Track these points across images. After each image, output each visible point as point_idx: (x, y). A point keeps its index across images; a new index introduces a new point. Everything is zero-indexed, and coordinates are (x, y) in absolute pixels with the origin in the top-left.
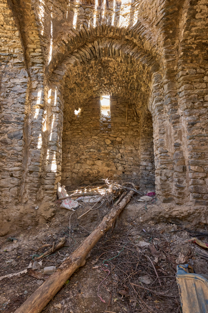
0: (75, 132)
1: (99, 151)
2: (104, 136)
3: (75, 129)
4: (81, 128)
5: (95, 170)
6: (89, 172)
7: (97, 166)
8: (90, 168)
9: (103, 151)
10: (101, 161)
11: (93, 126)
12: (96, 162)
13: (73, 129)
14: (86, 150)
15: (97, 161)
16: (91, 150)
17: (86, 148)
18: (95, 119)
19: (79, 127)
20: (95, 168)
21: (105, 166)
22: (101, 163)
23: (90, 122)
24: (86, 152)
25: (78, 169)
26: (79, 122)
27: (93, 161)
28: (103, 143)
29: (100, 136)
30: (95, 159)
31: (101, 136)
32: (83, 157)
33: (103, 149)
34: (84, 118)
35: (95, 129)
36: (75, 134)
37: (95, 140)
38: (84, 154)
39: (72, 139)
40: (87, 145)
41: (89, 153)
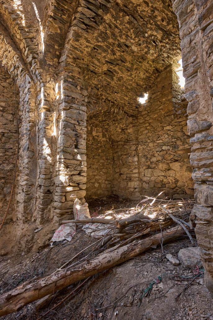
0: (142, 126)
1: (175, 147)
2: (181, 124)
3: (142, 123)
4: (149, 119)
5: (171, 178)
6: (163, 180)
7: (173, 171)
8: (163, 174)
9: (181, 148)
10: (179, 164)
11: (163, 113)
12: (171, 165)
13: (140, 123)
14: (157, 149)
15: (174, 163)
16: (164, 148)
17: (156, 146)
18: (166, 100)
19: (146, 119)
20: (171, 175)
21: (185, 171)
22: (179, 167)
23: (160, 108)
24: (157, 152)
25: (149, 177)
26: (146, 112)
27: (168, 164)
28: (179, 134)
29: (175, 124)
30: (170, 161)
31: (177, 123)
32: (154, 159)
33: (181, 143)
34: (152, 105)
35: (167, 116)
36: (142, 129)
37: (169, 132)
38: (155, 155)
39: (140, 137)
40: (158, 142)
41: (161, 153)
